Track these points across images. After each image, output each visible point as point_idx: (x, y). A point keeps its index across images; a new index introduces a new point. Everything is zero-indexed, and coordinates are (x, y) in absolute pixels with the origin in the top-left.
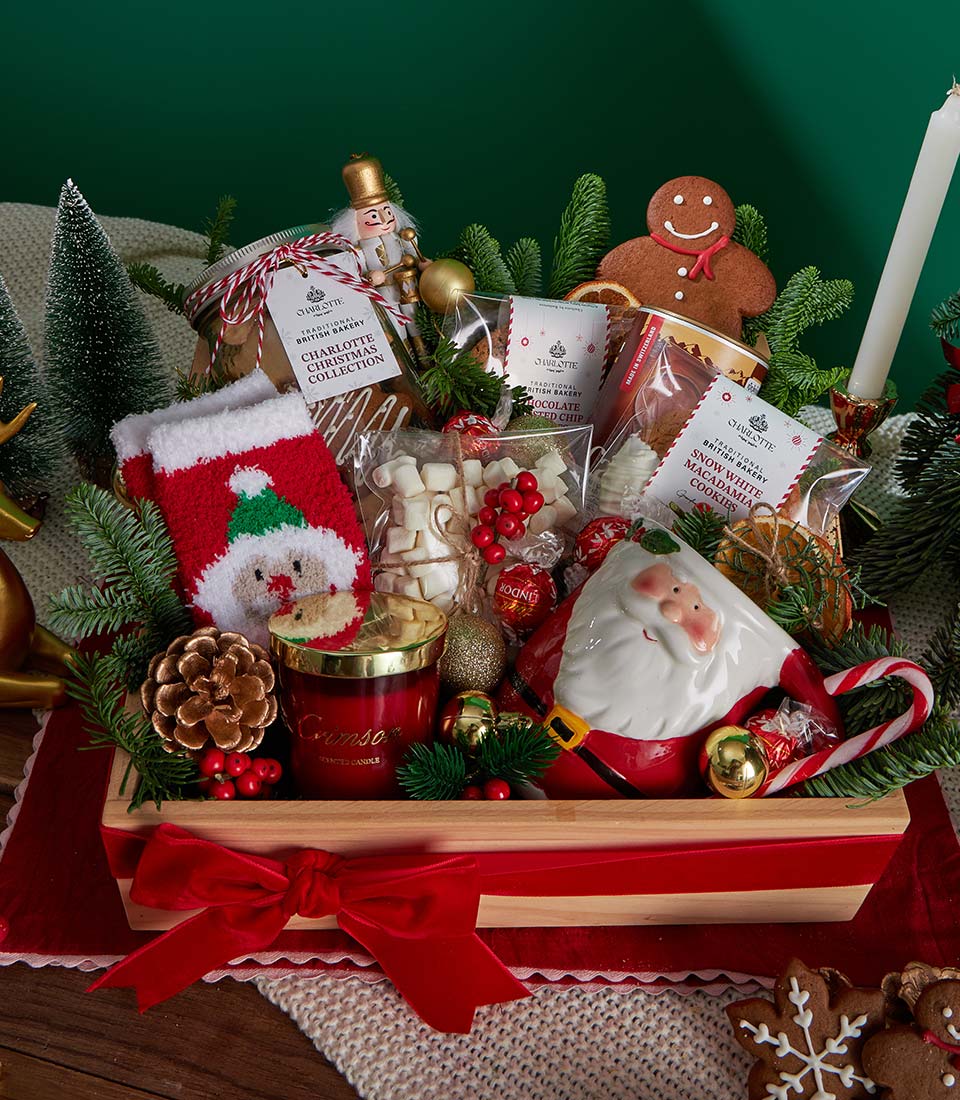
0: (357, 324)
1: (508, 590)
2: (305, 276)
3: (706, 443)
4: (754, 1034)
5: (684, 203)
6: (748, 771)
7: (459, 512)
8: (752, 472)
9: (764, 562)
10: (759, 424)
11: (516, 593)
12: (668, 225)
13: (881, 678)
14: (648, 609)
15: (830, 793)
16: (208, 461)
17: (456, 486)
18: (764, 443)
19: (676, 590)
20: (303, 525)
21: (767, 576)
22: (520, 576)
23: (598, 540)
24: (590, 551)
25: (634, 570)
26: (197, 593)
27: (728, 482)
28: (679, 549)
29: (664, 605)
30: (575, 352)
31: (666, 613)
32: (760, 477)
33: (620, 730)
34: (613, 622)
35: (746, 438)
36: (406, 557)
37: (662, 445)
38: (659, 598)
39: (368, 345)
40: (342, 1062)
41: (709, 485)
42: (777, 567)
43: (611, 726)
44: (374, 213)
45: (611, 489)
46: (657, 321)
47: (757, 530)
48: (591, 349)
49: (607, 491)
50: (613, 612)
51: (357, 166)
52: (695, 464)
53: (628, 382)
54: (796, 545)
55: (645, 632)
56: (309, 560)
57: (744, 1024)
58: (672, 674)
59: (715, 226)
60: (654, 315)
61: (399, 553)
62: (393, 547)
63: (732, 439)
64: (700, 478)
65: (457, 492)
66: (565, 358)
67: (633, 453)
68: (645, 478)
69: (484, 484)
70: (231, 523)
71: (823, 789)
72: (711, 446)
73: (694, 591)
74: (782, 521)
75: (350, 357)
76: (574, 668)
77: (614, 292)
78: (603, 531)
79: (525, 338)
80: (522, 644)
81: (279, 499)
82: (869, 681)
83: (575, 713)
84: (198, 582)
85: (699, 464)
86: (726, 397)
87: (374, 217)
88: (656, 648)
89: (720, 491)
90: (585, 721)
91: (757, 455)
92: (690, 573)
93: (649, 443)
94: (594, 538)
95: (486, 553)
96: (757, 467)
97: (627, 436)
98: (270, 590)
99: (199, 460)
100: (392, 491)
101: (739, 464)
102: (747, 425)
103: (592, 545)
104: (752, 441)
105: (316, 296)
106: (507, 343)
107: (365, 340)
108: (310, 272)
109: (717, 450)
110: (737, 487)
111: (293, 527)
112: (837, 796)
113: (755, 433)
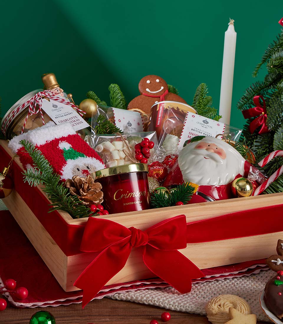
0: (71, 113)
2: (49, 101)
3: (192, 129)
4: (277, 263)
5: (150, 83)
10: (205, 122)
12: (147, 90)
14: (203, 151)
16: (49, 142)
18: (209, 127)
19: (209, 146)
20: (85, 157)
23: (171, 160)
26: (62, 175)
29: (207, 149)
30: (134, 125)
31: (209, 151)
34: (194, 158)
35: (204, 126)
38: (205, 149)
39: (77, 119)
40: (157, 302)
43: (205, 183)
44: (57, 90)
46: (162, 105)
48: (139, 124)
51: (48, 76)
52: (191, 137)
53: (158, 124)
55: (205, 157)
56: (91, 166)
57: (273, 261)
58: (217, 165)
59: (162, 88)
60: (160, 104)
63: (199, 127)
66: (132, 127)
67: (170, 138)
68: (177, 144)
70: (64, 156)
72: (194, 130)
73: (214, 145)
75: (72, 122)
76: (188, 172)
79: (119, 120)
81: (75, 151)
82: (271, 160)
84: (61, 172)
86: (193, 116)
87: (58, 91)
88: (210, 160)
90: (197, 185)
91: (208, 130)
94: (169, 160)
96: (210, 134)
98: (83, 173)
99: (47, 141)
100: (105, 150)
101: (204, 134)
102: (203, 123)
104: (205, 127)
105: (55, 106)
106: (115, 121)
107: (75, 117)
108: (50, 100)
109: (196, 131)
111: (82, 158)
113: (205, 124)
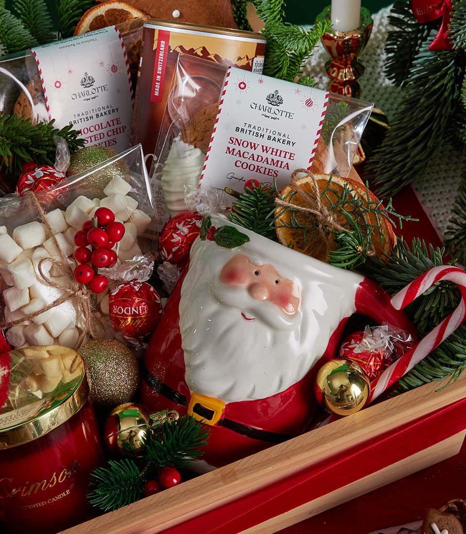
1: (120, 310)
3: (237, 129)
6: (356, 390)
7: (57, 259)
8: (281, 141)
9: (315, 215)
10: (275, 100)
11: (127, 311)
13: (433, 285)
14: (240, 296)
15: (420, 383)
17: (47, 238)
18: (284, 114)
19: (257, 273)
21: (320, 226)
22: (126, 296)
23: (177, 238)
24: (174, 250)
25: (218, 267)
27: (265, 155)
28: (248, 240)
29: (251, 289)
30: (101, 77)
31: (255, 295)
32: (289, 143)
33: (249, 397)
35: (268, 114)
36: (27, 311)
37: (203, 141)
38: (245, 285)
41: (250, 162)
42: (326, 217)
43: (241, 395)
45: (172, 189)
46: (165, 36)
47: (301, 191)
48: (114, 69)
49: (169, 192)
50: (213, 307)
52: (234, 150)
53: (157, 94)
54: (335, 193)
55: (243, 314)
60: (160, 31)
61: (20, 310)
62: (13, 306)
63: (257, 119)
64: (242, 159)
65: (49, 244)
66: (95, 85)
67: (180, 156)
68: (197, 174)
69: (69, 226)
71: (414, 381)
72: (243, 130)
73: (271, 269)
74: (317, 177)
76: (197, 362)
77: (116, 10)
78: (178, 230)
79: (57, 82)
80: (145, 346)
82: (424, 291)
83: (210, 396)
85: (237, 148)
86: (242, 86)
88: (255, 325)
89: (260, 164)
90: (219, 400)
91: (281, 126)
92: (263, 256)
93: (191, 143)
94: (173, 238)
95: (92, 285)
96: (284, 136)
97: (171, 141)
101: (269, 138)
102: (266, 103)
103: (174, 245)
104: (274, 116)
106: (43, 91)
109: (248, 132)
110: (273, 157)
112: (425, 383)
113: (274, 108)
